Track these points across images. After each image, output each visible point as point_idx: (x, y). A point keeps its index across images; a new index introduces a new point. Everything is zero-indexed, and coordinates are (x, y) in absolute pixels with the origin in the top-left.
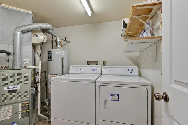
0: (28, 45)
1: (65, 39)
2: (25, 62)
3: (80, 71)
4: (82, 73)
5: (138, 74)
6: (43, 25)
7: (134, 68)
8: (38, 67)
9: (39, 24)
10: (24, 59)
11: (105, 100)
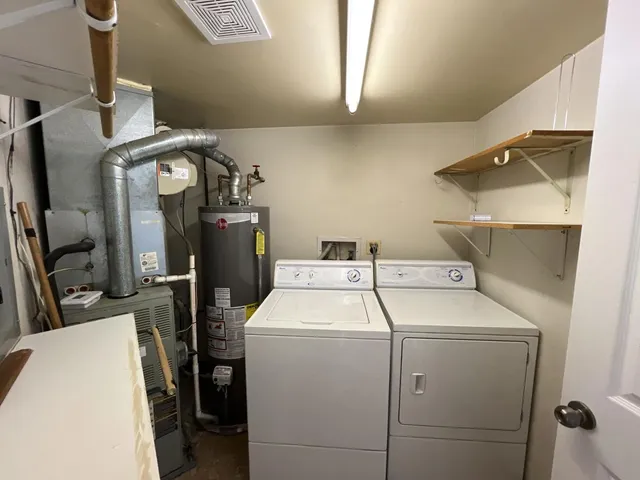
0: (148, 209)
1: (257, 173)
2: (145, 263)
3: (310, 281)
4: (316, 286)
5: (474, 286)
6: (197, 138)
7: (463, 267)
8: (188, 277)
9: (184, 134)
10: (141, 255)
11: (417, 377)
